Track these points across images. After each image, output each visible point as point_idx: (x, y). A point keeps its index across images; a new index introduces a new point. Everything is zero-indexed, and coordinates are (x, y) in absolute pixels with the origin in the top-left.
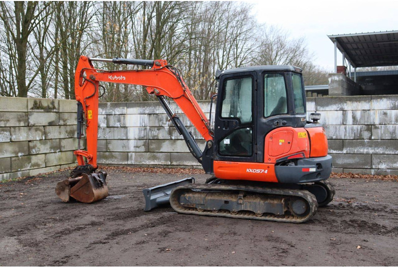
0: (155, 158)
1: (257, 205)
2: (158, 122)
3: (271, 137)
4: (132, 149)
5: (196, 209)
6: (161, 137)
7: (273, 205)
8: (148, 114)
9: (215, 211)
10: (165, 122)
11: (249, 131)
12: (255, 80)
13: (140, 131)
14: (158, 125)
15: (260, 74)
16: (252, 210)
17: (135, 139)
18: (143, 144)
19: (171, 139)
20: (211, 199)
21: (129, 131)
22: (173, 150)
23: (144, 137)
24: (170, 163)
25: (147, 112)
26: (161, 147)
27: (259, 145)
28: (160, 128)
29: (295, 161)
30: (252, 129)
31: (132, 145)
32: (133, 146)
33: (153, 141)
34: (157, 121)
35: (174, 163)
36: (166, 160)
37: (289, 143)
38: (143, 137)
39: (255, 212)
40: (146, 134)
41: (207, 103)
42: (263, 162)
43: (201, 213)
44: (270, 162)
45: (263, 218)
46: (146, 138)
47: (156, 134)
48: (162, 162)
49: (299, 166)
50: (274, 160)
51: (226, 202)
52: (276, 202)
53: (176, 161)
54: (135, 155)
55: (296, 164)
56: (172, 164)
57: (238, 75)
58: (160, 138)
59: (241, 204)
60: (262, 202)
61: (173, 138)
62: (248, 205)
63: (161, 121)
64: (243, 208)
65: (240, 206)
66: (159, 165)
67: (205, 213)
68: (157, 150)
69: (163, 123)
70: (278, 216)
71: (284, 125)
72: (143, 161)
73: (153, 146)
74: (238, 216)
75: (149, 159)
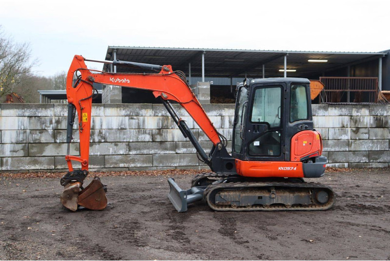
0: (35, 162)
1: (288, 198)
2: (41, 125)
3: (297, 139)
4: (8, 153)
5: (230, 206)
6: (43, 140)
7: (301, 196)
8: (28, 117)
9: (248, 206)
10: (48, 125)
11: (278, 134)
12: (285, 89)
13: (18, 135)
14: (40, 128)
15: (289, 85)
16: (283, 203)
17: (12, 143)
18: (21, 148)
19: (55, 142)
20: (245, 196)
21: (4, 134)
22: (58, 154)
23: (24, 140)
24: (53, 167)
25: (27, 114)
26: (44, 151)
27: (287, 147)
28: (42, 131)
29: (314, 159)
30: (280, 132)
31: (7, 150)
32: (9, 150)
33: (34, 145)
34: (39, 124)
35: (59, 167)
36: (49, 164)
37: (310, 144)
38: (21, 141)
39: (285, 204)
40: (25, 138)
41: (96, 107)
42: (290, 161)
43: (236, 209)
44: (296, 160)
45: (293, 209)
46: (25, 142)
47: (38, 138)
48: (45, 167)
49: (316, 163)
50: (299, 158)
51: (260, 198)
52: (303, 194)
53: (61, 165)
54: (12, 160)
55: (314, 162)
56: (57, 168)
57: (269, 84)
58: (42, 142)
59: (273, 198)
60: (291, 195)
61: (58, 141)
62: (280, 198)
63: (43, 124)
64: (275, 201)
65: (272, 200)
66: (40, 169)
67: (239, 209)
68: (38, 154)
69: (46, 126)
70: (305, 206)
71: (306, 129)
72: (21, 166)
73: (34, 150)
74: (270, 209)
75: (29, 163)
